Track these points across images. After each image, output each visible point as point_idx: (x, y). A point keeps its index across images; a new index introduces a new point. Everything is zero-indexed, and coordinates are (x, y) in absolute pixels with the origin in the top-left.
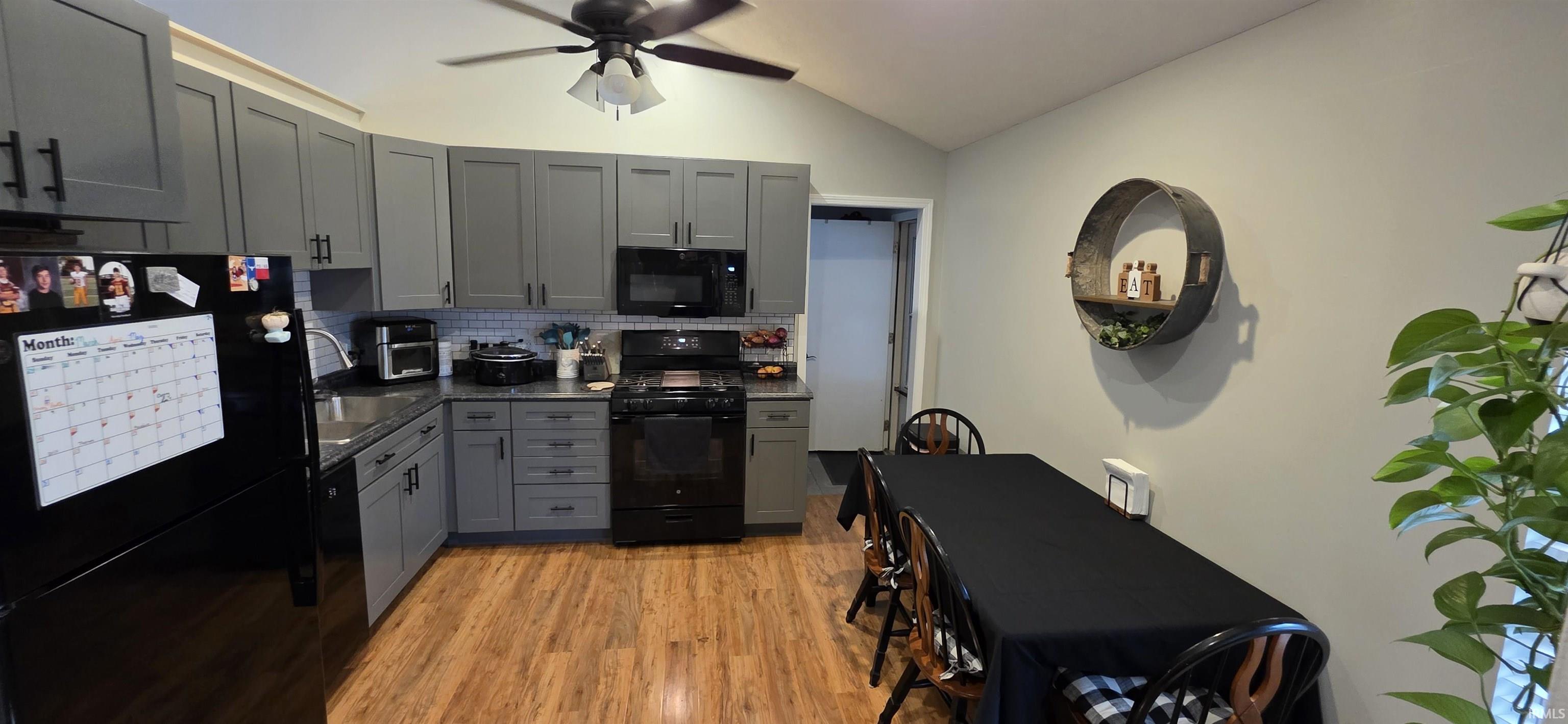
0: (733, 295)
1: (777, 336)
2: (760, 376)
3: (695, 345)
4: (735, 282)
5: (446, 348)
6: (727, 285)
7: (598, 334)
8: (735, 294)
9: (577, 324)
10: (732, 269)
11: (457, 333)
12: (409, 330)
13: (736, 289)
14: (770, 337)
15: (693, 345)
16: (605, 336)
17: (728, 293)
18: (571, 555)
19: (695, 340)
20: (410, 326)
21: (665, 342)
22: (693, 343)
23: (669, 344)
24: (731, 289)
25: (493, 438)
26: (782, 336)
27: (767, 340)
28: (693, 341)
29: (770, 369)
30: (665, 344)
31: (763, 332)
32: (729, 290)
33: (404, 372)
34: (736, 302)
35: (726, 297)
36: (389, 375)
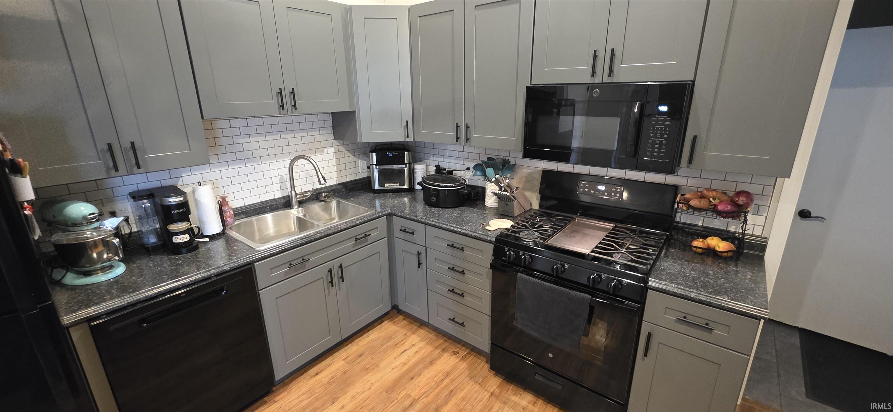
0: (661, 143)
1: (733, 202)
2: (694, 249)
3: (615, 196)
4: (667, 126)
5: (421, 169)
6: (653, 130)
7: (525, 170)
8: (664, 142)
9: (508, 159)
10: (664, 108)
11: (432, 158)
12: (389, 156)
13: (666, 136)
14: (721, 202)
15: (613, 194)
16: (531, 172)
17: (654, 141)
18: (457, 363)
19: (617, 189)
20: (390, 153)
21: (582, 187)
22: (614, 192)
23: (587, 190)
24: (658, 136)
25: (415, 249)
26: (741, 203)
27: (715, 205)
28: (614, 190)
29: (714, 242)
30: (581, 190)
31: (710, 194)
32: (655, 136)
33: (387, 185)
34: (662, 153)
35: (650, 145)
36: (377, 187)
